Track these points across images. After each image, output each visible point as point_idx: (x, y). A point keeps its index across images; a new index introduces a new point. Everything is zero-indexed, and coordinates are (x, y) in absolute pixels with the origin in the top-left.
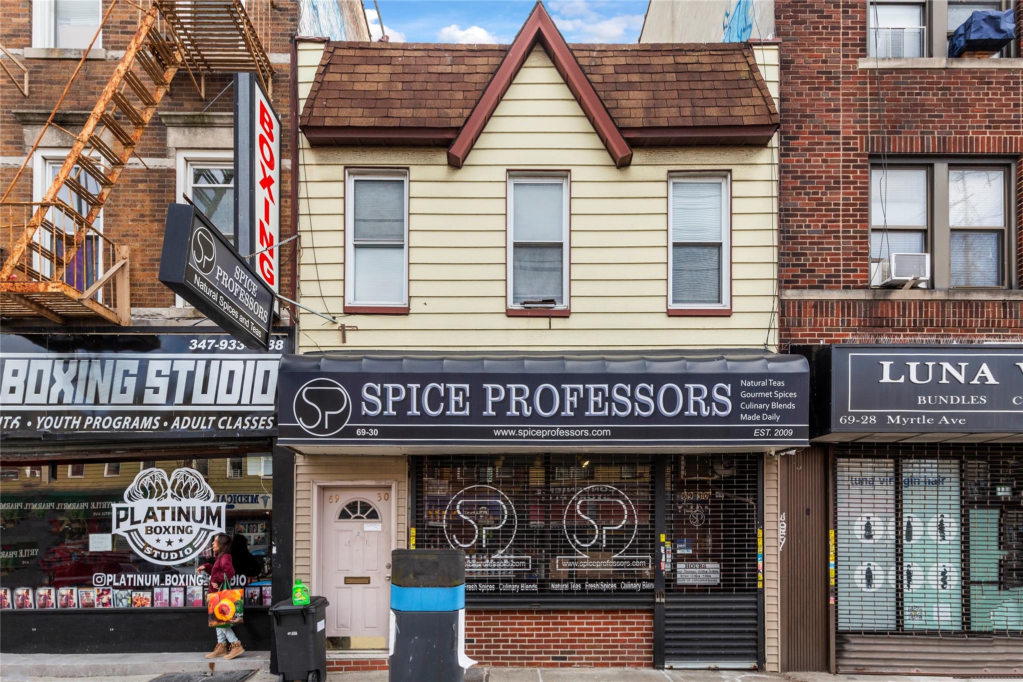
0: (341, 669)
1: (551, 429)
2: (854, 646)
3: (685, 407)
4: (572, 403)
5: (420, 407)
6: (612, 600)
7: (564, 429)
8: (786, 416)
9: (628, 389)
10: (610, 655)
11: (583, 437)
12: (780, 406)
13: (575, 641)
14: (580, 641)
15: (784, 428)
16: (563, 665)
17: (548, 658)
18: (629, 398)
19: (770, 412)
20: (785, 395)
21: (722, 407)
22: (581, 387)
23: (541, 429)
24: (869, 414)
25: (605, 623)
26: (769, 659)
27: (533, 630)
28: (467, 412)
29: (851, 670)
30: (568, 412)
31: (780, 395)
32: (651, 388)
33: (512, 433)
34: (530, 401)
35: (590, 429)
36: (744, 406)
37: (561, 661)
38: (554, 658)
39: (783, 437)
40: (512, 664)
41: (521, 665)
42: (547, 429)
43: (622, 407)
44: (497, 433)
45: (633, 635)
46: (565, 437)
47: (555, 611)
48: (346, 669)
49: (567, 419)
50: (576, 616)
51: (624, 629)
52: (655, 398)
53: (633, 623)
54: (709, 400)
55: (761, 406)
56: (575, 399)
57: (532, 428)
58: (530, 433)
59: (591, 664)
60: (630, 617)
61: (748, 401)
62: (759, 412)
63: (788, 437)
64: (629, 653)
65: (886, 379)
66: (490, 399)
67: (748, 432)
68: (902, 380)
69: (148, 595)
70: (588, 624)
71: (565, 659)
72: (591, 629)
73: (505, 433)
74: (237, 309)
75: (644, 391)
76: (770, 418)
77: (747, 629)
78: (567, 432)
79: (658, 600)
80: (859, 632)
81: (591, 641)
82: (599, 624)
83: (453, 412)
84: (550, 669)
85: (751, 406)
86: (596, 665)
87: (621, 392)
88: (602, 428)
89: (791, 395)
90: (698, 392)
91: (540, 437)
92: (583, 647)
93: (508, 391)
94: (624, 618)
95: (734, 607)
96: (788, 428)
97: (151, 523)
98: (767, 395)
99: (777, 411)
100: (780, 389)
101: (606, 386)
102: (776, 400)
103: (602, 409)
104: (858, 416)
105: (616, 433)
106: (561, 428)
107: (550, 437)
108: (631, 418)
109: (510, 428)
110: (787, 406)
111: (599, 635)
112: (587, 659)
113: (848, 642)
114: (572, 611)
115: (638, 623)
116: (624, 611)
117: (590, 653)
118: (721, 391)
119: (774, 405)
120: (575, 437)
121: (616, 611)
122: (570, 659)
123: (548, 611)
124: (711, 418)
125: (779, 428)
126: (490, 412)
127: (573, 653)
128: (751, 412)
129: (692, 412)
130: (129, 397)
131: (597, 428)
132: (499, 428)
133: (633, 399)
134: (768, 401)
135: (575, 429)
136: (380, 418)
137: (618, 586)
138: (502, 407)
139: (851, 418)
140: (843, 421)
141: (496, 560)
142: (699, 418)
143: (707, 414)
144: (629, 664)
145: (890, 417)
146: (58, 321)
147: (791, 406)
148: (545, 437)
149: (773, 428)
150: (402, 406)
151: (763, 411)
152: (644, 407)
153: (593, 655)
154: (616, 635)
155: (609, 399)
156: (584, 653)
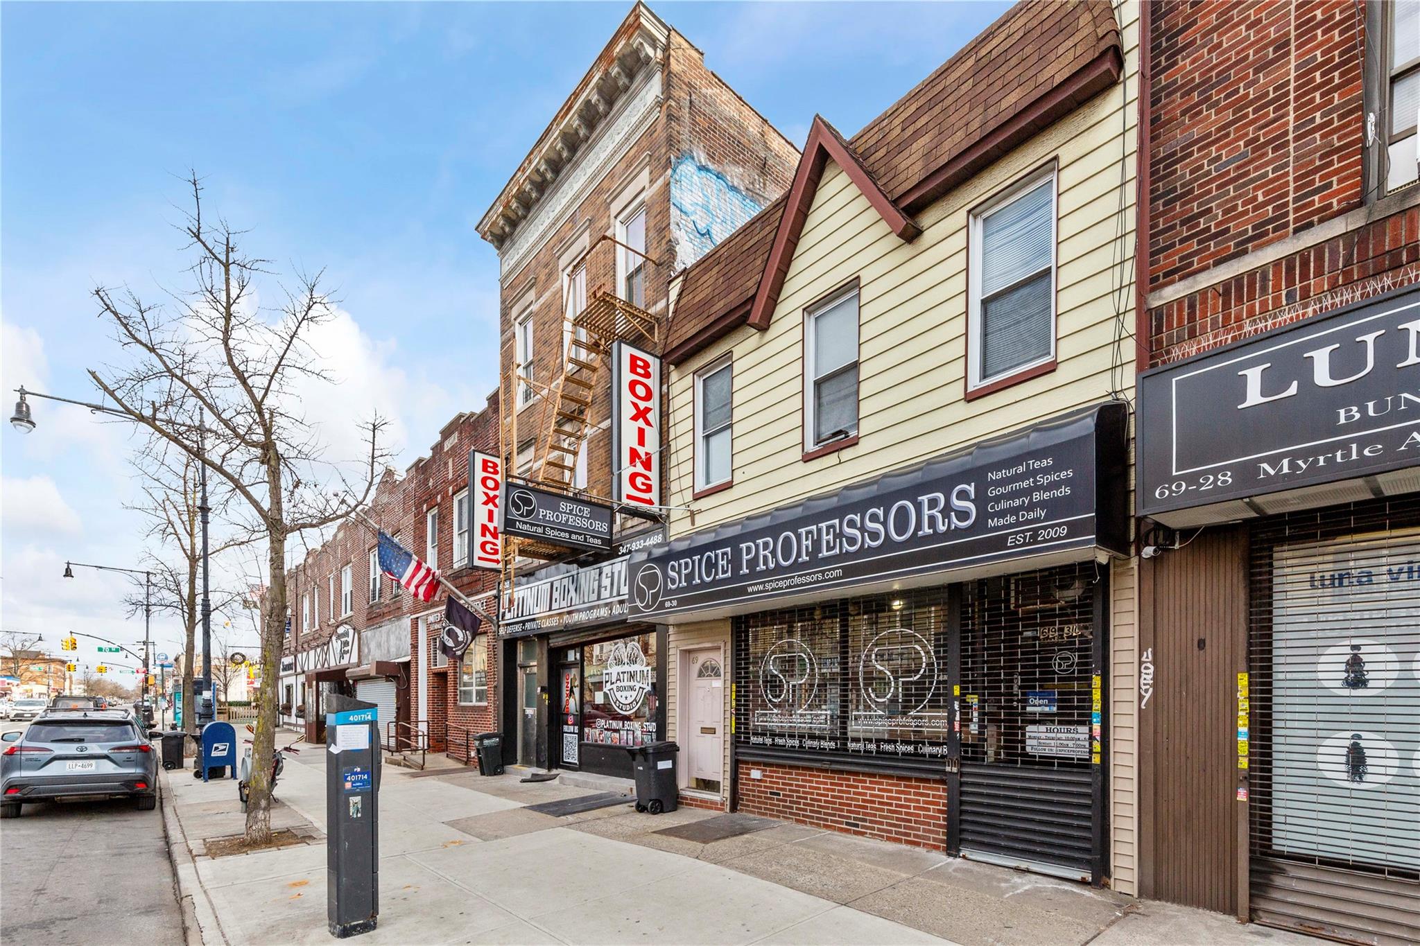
0: (691, 805)
1: (791, 577)
2: (1293, 882)
3: (919, 526)
4: (807, 547)
5: (700, 577)
6: (900, 764)
7: (800, 576)
8: (1055, 508)
9: (857, 518)
10: (903, 830)
11: (817, 582)
12: (1046, 496)
13: (866, 808)
14: (872, 808)
15: (1052, 526)
16: (856, 833)
17: (841, 823)
18: (858, 529)
19: (1031, 507)
20: (1054, 477)
21: (963, 515)
22: (814, 527)
23: (782, 579)
24: (1215, 472)
25: (897, 792)
26: (1117, 874)
27: (828, 790)
28: (729, 574)
29: (1290, 924)
30: (805, 558)
31: (1043, 480)
32: (881, 512)
33: (761, 587)
34: (774, 553)
35: (823, 572)
36: (992, 507)
37: (853, 828)
38: (847, 824)
39: (1052, 539)
40: (811, 823)
41: (818, 825)
42: (787, 578)
43: (852, 541)
44: (750, 590)
45: (928, 810)
46: (802, 585)
47: (849, 773)
48: (696, 806)
49: (805, 565)
50: (868, 779)
51: (918, 801)
52: (885, 524)
53: (928, 796)
54: (946, 512)
55: (1017, 502)
56: (809, 542)
57: (776, 580)
58: (774, 585)
59: (883, 837)
60: (924, 788)
61: (997, 499)
62: (1014, 511)
63: (1059, 538)
64: (924, 830)
65: (1254, 396)
66: (745, 557)
67: (1000, 543)
68: (1293, 390)
69: (617, 735)
70: (880, 790)
71: (857, 826)
72: (882, 797)
73: (755, 589)
74: (565, 531)
75: (874, 518)
76: (1031, 515)
77: (1076, 823)
78: (803, 580)
79: (948, 769)
80: (1309, 859)
81: (883, 810)
82: (891, 791)
83: (721, 576)
84: (843, 834)
85: (1003, 505)
86: (889, 839)
87: (852, 524)
88: (834, 569)
89: (1063, 475)
90: (933, 503)
91: (782, 589)
92: (875, 815)
93: (757, 546)
94: (919, 787)
95: (1055, 788)
96: (1059, 525)
97: (619, 684)
98: (1025, 484)
99: (1042, 504)
100: (1045, 471)
101: (837, 521)
102: (1038, 488)
103: (834, 548)
104: (1192, 479)
105: (848, 572)
106: (799, 576)
107: (790, 587)
108: (862, 552)
109: (759, 583)
110: (1057, 493)
111: (891, 805)
112: (879, 830)
113: (1281, 871)
114: (864, 774)
115: (934, 796)
116: (918, 780)
117: (882, 823)
118: (963, 495)
119: (1037, 497)
120: (811, 583)
121: (909, 779)
122: (863, 827)
123: (841, 772)
124: (951, 534)
125: (1045, 528)
126: (745, 571)
127: (865, 820)
128: (1002, 514)
129: (927, 530)
130: (594, 597)
131: (829, 570)
132: (751, 585)
133: (863, 529)
134: (1028, 492)
135: (809, 574)
136: (680, 590)
137: (916, 749)
138: (753, 563)
139: (1179, 486)
140: (1162, 494)
141: (801, 715)
142: (936, 537)
143: (945, 528)
144: (925, 845)
145: (1265, 466)
146: (568, 551)
147: (1065, 491)
148: (786, 588)
149: (1035, 530)
150: (690, 577)
151: (1021, 508)
152: (874, 536)
153: (885, 827)
154: (909, 807)
155: (840, 535)
156: (876, 822)
